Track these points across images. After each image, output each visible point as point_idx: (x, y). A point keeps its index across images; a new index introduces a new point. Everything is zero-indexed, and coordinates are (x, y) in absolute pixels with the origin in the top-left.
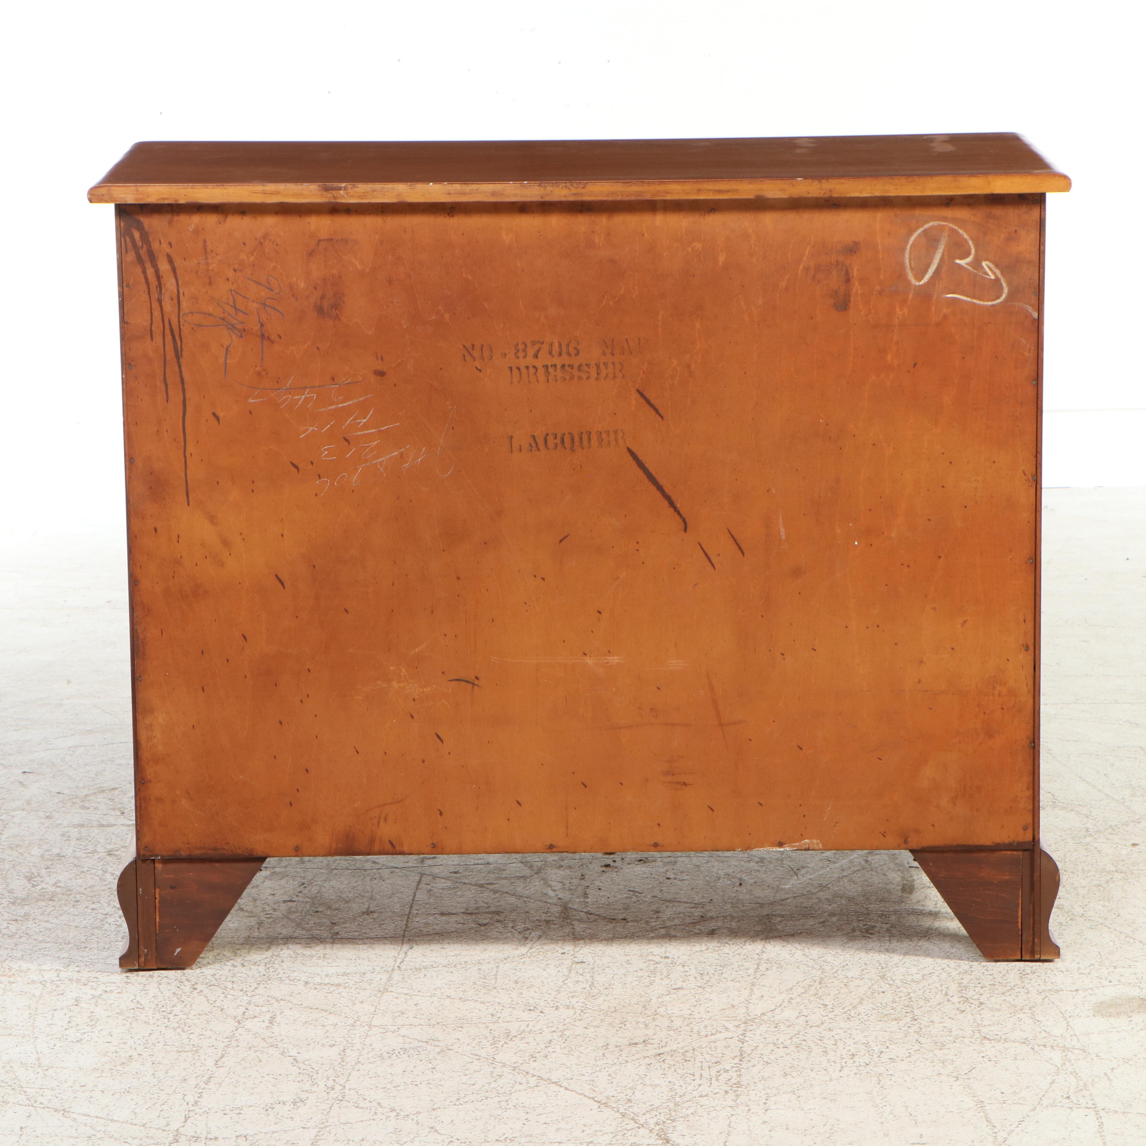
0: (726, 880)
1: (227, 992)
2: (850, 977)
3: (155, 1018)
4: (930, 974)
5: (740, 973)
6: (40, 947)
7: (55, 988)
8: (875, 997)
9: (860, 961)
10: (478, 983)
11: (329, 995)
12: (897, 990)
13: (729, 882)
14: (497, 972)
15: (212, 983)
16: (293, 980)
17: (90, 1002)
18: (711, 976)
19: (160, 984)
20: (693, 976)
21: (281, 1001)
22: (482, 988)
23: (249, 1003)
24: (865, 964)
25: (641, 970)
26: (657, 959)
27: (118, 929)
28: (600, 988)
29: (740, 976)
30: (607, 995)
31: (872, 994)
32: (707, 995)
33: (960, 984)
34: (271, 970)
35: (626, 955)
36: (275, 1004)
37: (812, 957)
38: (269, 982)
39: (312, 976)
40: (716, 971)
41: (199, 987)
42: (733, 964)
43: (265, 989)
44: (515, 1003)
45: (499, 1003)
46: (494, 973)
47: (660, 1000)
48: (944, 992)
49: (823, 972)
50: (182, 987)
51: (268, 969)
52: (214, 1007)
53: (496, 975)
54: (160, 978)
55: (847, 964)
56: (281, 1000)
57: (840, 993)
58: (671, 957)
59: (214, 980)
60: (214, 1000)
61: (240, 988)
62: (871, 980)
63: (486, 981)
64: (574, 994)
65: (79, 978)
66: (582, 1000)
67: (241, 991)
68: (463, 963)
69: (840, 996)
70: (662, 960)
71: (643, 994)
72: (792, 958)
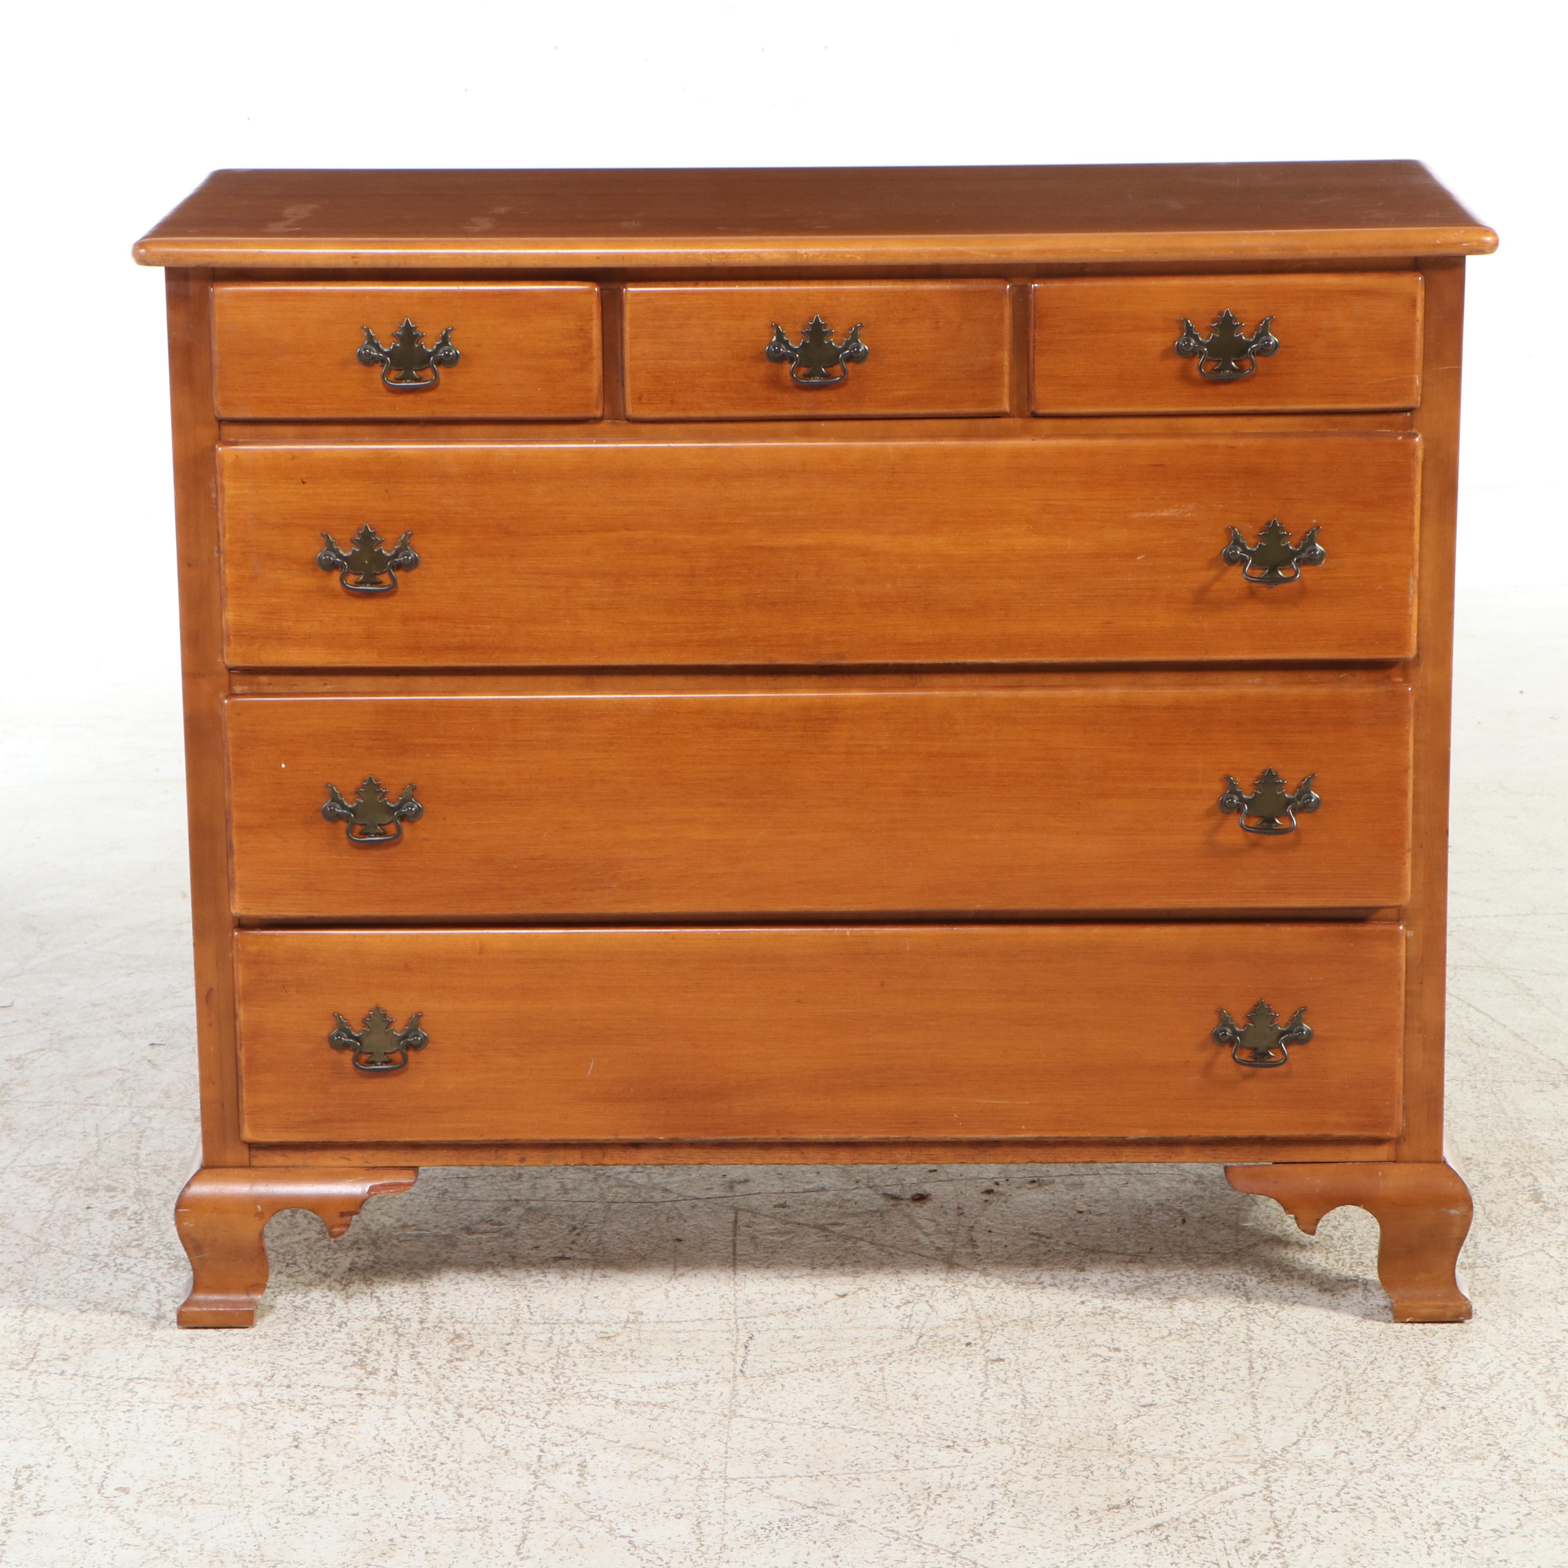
0: (1160, 1213)
1: (507, 1420)
2: (1387, 1381)
3: (414, 1470)
4: (1499, 1374)
5: (1229, 1375)
6: (225, 1344)
7: (260, 1417)
8: (1435, 1418)
9: (1392, 1352)
10: (861, 1399)
11: (654, 1424)
12: (1462, 1404)
13: (1166, 1218)
14: (883, 1379)
15: (483, 1404)
16: (597, 1397)
17: (314, 1440)
18: (1190, 1381)
19: (409, 1408)
20: (1163, 1382)
21: (588, 1436)
22: (868, 1407)
23: (543, 1440)
24: (1402, 1358)
25: (1087, 1372)
26: (1106, 1353)
27: (331, 1311)
28: (1038, 1406)
29: (1229, 1382)
30: (1051, 1418)
31: (1429, 1412)
32: (1194, 1418)
33: (1548, 1391)
34: (562, 1380)
35: (1060, 1347)
36: (581, 1440)
37: (1322, 1346)
38: (563, 1402)
39: (622, 1389)
40: (1193, 1373)
41: (467, 1412)
42: (1213, 1360)
43: (560, 1414)
44: (923, 1434)
45: (900, 1434)
46: (879, 1380)
47: (1130, 1426)
48: (1530, 1407)
49: (1347, 1374)
50: (441, 1412)
51: (557, 1377)
52: (494, 1447)
53: (883, 1385)
54: (407, 1397)
55: (1376, 1359)
56: (588, 1433)
57: (1381, 1410)
58: (1122, 1348)
59: (484, 1399)
60: (491, 1435)
61: (525, 1413)
62: (1418, 1386)
63: (873, 1395)
64: (1004, 1417)
65: (291, 1398)
66: (1018, 1429)
67: (527, 1417)
68: (831, 1363)
69: (1383, 1415)
70: (1112, 1354)
71: (1101, 1415)
72: (1295, 1349)
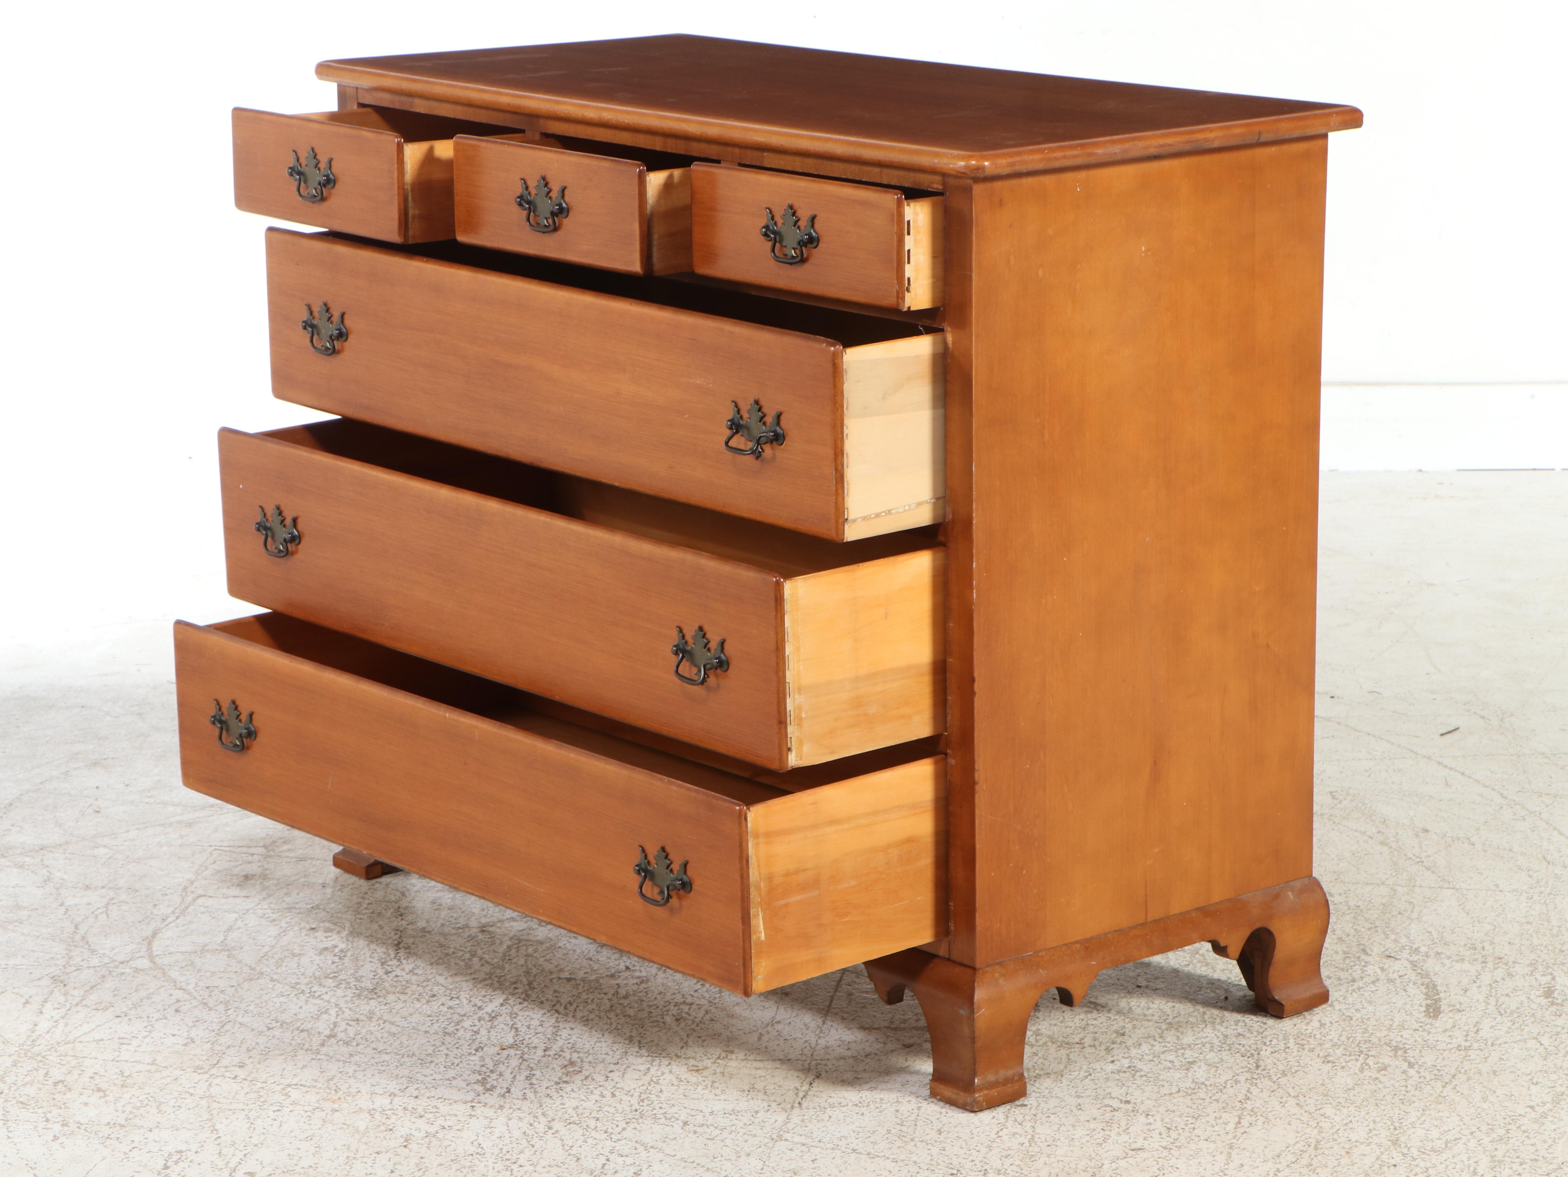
0: (1209, 991)
1: (588, 1133)
2: (1353, 1140)
3: (496, 1170)
4: (1455, 1140)
5: (1217, 1128)
6: (377, 1060)
7: (384, 1121)
8: (1384, 1173)
9: (1367, 1117)
10: (893, 1131)
11: (710, 1143)
12: (1413, 1163)
13: (1212, 995)
14: (918, 1116)
15: (572, 1119)
16: (670, 1119)
17: (422, 1142)
18: (1181, 1131)
19: (510, 1119)
20: (1157, 1131)
21: (651, 1150)
22: (896, 1138)
23: (611, 1152)
24: (1374, 1122)
25: (1095, 1119)
26: (1115, 1104)
27: (474, 1037)
28: (1042, 1145)
29: (1216, 1133)
30: (1049, 1156)
31: (1380, 1168)
32: (1173, 1161)
33: (1492, 1157)
34: (646, 1102)
35: (1078, 1097)
36: (644, 1154)
37: (1307, 1108)
38: (640, 1121)
39: (693, 1113)
40: (1186, 1125)
41: (556, 1125)
42: (1208, 1115)
43: (634, 1131)
44: (934, 1163)
45: (915, 1162)
46: (913, 1117)
47: (1114, 1165)
48: (1472, 1169)
49: (1320, 1132)
50: (536, 1124)
51: (642, 1101)
52: (569, 1155)
53: (916, 1121)
54: (511, 1111)
55: (1351, 1121)
56: (652, 1147)
57: (1339, 1164)
58: (1133, 1101)
59: (575, 1115)
60: (570, 1145)
61: (605, 1128)
62: (1380, 1146)
63: (904, 1128)
64: (1009, 1152)
65: (415, 1107)
66: (1018, 1163)
67: (606, 1132)
68: (878, 1100)
69: (1339, 1169)
70: (1122, 1106)
71: (1093, 1155)
72: (1283, 1109)
